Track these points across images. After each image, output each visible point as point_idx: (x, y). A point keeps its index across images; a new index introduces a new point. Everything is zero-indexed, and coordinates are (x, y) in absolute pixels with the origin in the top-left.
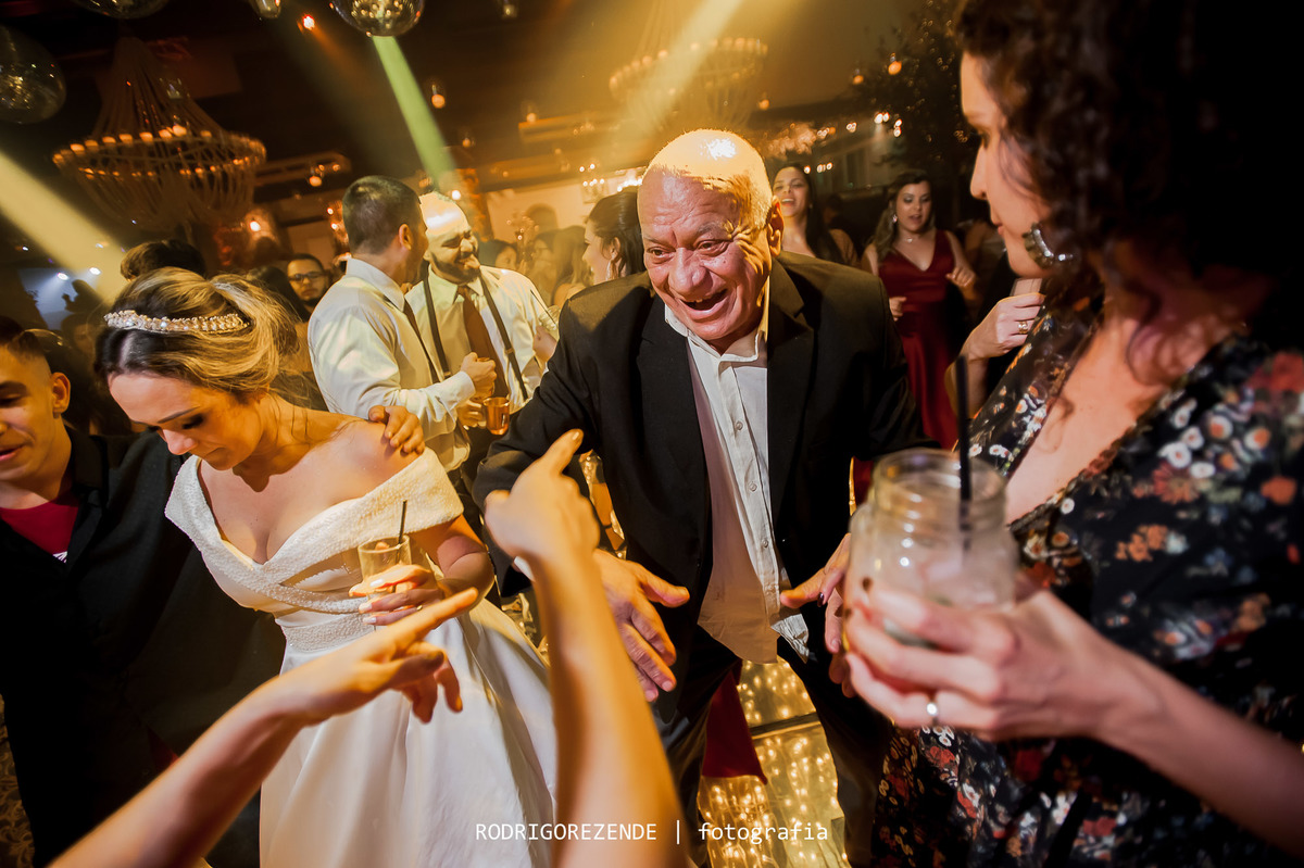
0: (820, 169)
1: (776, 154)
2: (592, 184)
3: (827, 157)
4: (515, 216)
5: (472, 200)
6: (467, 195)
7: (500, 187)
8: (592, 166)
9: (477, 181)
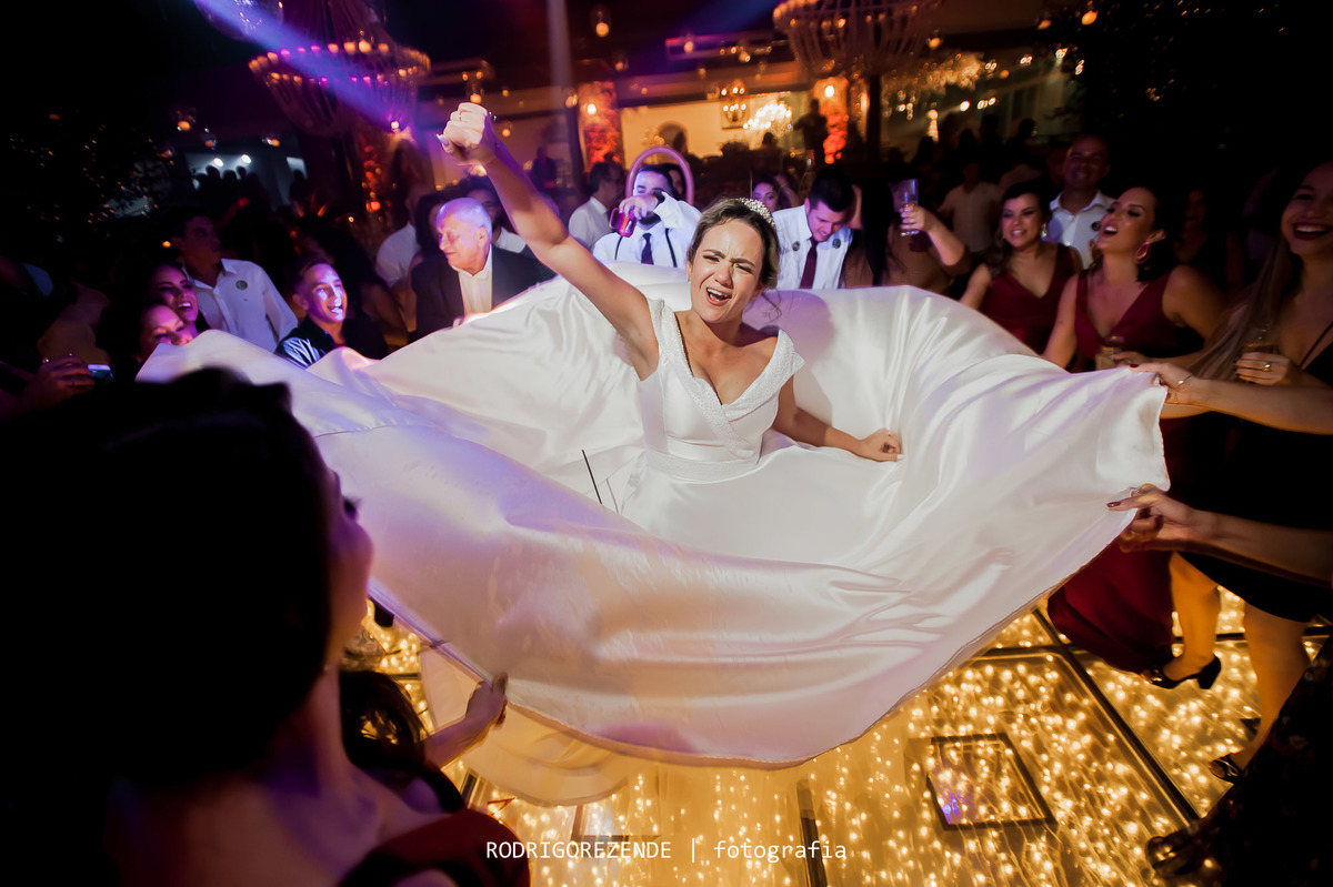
0: (981, 105)
1: (934, 87)
2: (733, 108)
3: (991, 92)
4: (647, 135)
5: (607, 116)
6: (603, 109)
7: (636, 103)
8: (735, 90)
9: (614, 95)
